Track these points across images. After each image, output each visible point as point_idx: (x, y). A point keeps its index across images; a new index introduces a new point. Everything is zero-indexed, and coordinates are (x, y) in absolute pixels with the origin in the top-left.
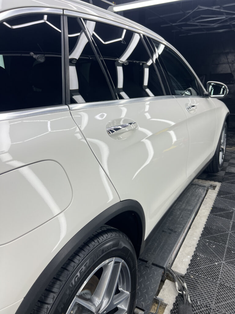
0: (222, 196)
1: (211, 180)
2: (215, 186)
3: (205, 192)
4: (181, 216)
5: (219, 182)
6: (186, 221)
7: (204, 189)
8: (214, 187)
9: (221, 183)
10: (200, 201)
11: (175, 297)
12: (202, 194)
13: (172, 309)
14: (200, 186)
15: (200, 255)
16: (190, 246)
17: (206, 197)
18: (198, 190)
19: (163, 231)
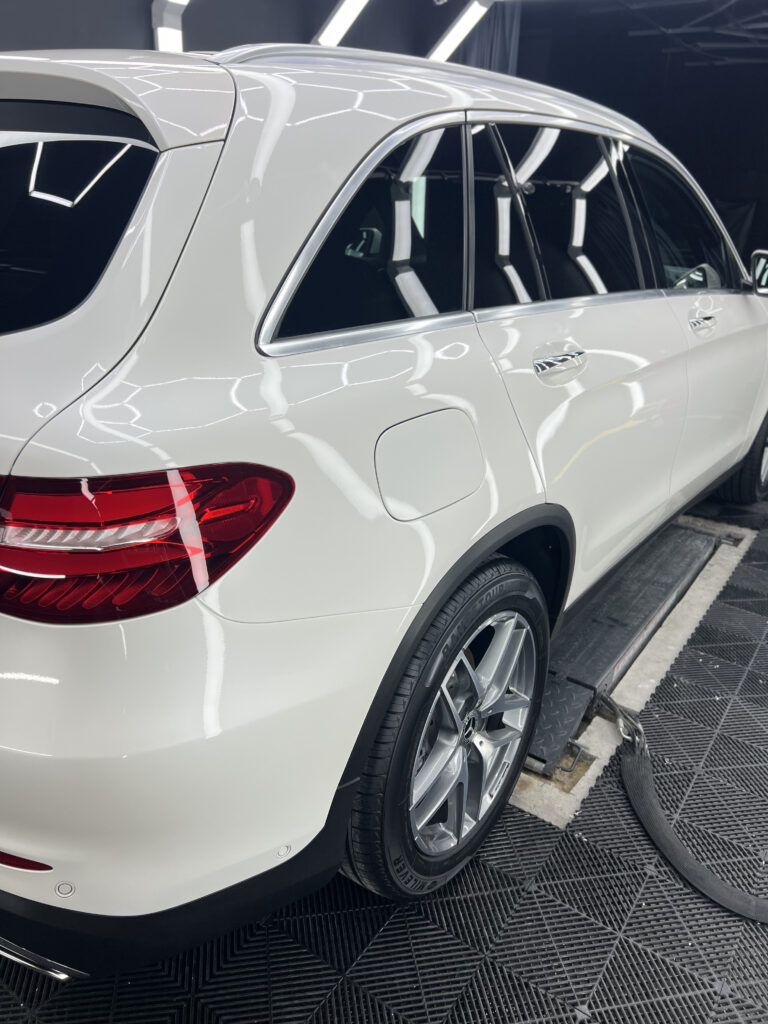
0: (754, 563)
1: (730, 522)
2: (740, 537)
3: (711, 549)
4: (641, 595)
5: (753, 528)
6: (653, 605)
7: (709, 542)
8: (737, 541)
9: (756, 532)
10: (696, 566)
11: (614, 747)
12: (700, 552)
13: (607, 764)
14: (700, 532)
15: (681, 679)
16: (658, 662)
17: (710, 562)
18: (693, 541)
19: (594, 621)
